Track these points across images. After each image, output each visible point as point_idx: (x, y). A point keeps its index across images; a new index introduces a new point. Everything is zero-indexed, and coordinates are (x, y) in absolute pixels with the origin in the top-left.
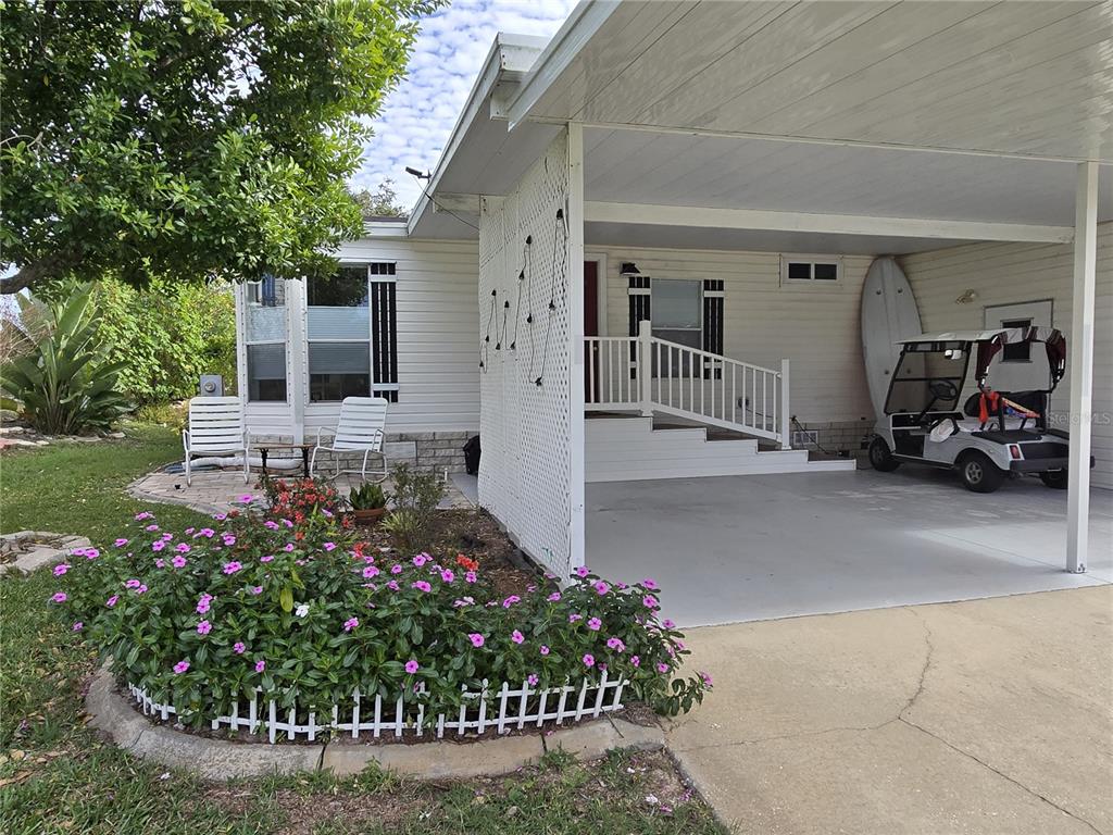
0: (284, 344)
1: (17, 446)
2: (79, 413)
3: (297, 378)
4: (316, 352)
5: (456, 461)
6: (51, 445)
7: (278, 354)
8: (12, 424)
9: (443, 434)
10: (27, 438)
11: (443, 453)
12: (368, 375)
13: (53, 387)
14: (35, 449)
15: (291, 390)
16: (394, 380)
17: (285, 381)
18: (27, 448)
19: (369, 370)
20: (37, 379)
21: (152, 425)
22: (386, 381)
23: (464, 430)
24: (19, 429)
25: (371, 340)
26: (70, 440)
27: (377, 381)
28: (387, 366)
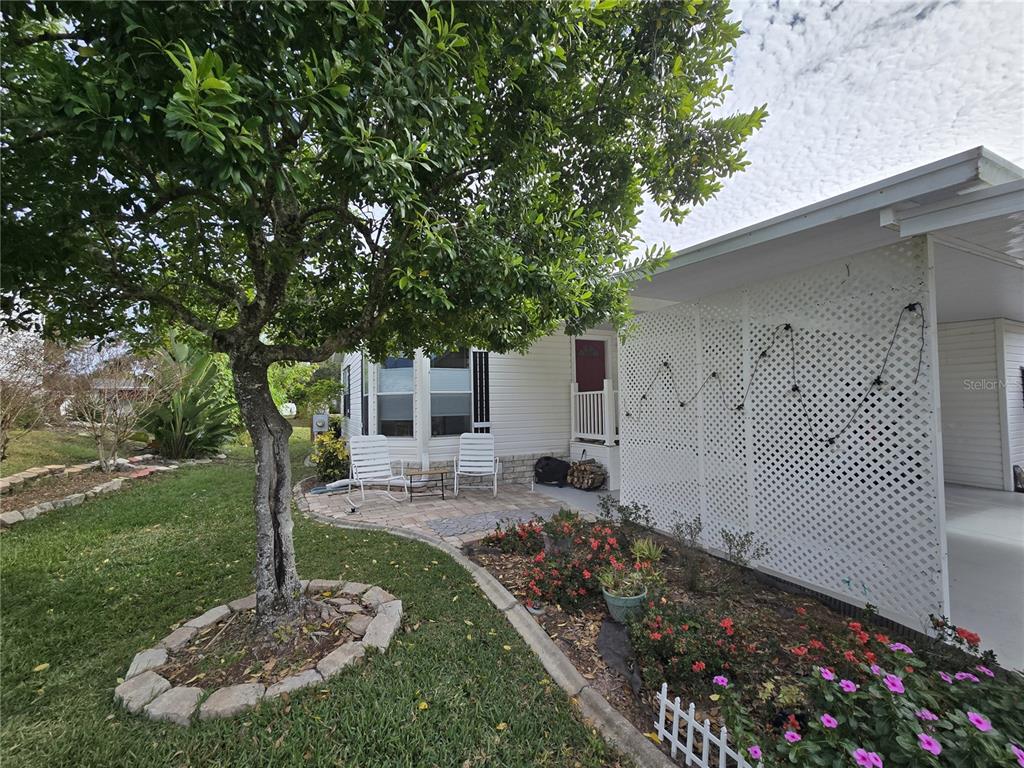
0: (412, 395)
1: (158, 471)
2: (197, 442)
3: (422, 420)
4: (436, 400)
5: (527, 474)
6: (180, 468)
7: (408, 401)
8: (142, 452)
9: (520, 456)
10: (160, 464)
11: (518, 469)
12: (470, 417)
13: (178, 422)
14: (170, 473)
15: (417, 428)
16: (488, 420)
17: (412, 421)
18: (164, 472)
19: (470, 413)
20: (167, 418)
21: (237, 445)
22: (482, 421)
23: (530, 453)
24: (149, 456)
25: (472, 392)
26: (191, 462)
27: (476, 421)
28: (482, 410)
